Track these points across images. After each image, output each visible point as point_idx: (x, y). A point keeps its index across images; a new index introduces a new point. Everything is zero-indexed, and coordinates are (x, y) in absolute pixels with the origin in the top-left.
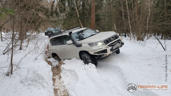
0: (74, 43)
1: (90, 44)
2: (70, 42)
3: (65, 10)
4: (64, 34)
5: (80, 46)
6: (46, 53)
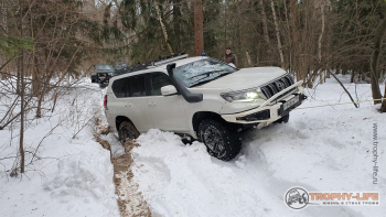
0: (180, 92)
1: (225, 96)
2: (170, 89)
3: (134, 23)
4: (151, 70)
5: (197, 99)
6: (97, 121)
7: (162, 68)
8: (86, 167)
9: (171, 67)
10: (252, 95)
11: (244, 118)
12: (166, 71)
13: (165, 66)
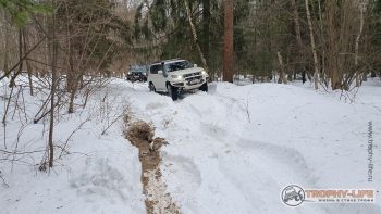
3: (164, 24)
6: (127, 119)
8: (114, 165)
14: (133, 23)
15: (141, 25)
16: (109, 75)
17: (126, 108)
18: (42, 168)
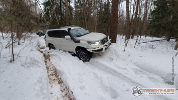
2: (68, 37)
4: (62, 29)
5: (78, 42)
6: (39, 46)
7: (66, 29)
8: (35, 58)
9: (69, 29)
10: (98, 43)
11: (95, 51)
12: (67, 31)
13: (67, 28)
14: (39, 18)
15: (42, 19)
16: (32, 33)
17: (39, 43)
18: (11, 62)
